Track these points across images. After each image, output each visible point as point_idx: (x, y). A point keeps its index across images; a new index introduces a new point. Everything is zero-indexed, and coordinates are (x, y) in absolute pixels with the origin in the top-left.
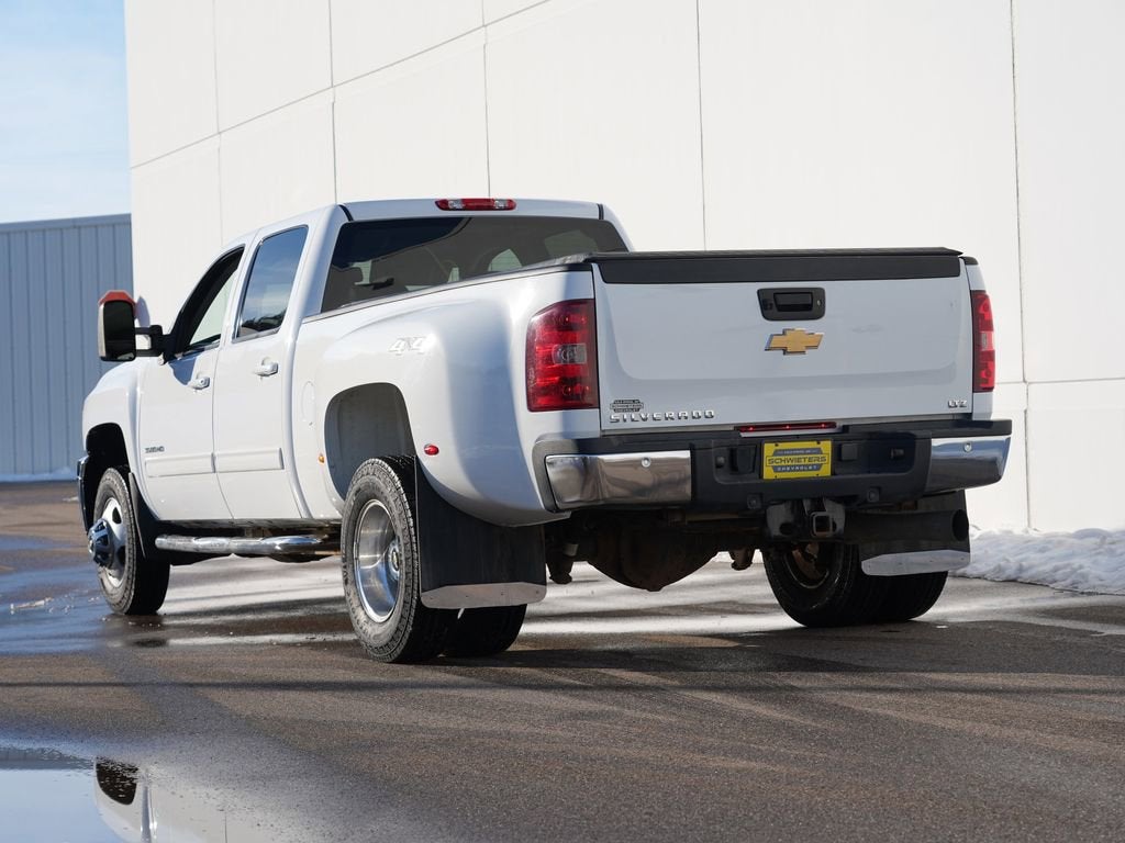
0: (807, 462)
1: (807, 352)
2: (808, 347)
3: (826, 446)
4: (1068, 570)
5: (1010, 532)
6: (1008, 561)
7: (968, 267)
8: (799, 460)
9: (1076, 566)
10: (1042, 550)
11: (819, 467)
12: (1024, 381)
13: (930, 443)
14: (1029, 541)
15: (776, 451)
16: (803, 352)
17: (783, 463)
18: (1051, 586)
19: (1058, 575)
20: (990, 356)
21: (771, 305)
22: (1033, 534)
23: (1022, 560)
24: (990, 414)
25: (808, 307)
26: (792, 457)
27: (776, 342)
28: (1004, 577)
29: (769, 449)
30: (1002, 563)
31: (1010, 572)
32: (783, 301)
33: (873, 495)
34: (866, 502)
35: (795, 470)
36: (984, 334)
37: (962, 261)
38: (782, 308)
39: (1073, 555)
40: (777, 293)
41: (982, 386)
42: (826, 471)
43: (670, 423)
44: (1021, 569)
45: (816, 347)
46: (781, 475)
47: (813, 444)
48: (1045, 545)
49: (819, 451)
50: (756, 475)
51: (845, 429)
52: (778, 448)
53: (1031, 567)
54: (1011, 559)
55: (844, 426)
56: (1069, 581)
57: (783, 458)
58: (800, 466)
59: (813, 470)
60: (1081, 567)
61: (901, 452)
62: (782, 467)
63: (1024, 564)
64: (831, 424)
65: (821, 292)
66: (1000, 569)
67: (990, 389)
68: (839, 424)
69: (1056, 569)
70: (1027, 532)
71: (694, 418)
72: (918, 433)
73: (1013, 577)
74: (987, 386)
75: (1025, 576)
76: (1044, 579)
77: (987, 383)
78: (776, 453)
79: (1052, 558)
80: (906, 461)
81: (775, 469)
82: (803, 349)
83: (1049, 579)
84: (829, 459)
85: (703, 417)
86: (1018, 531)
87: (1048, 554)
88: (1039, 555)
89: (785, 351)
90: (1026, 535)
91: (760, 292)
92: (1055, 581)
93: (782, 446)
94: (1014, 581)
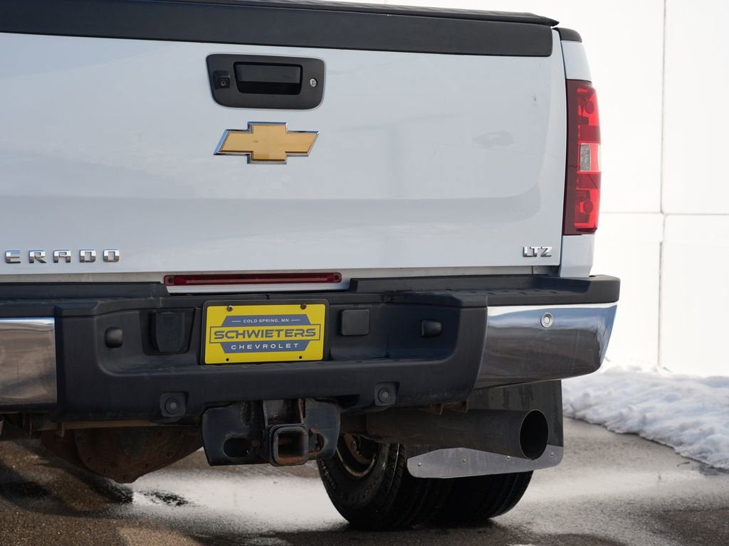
0: (283, 337)
1: (290, 160)
2: (290, 153)
3: (317, 313)
4: (696, 431)
5: (638, 369)
6: (631, 409)
7: (564, 43)
8: (268, 333)
9: (706, 427)
10: (670, 399)
11: (303, 345)
12: (662, 212)
13: (485, 313)
14: (656, 385)
15: (228, 318)
16: (282, 161)
17: (240, 339)
18: (677, 449)
19: (685, 436)
20: (593, 180)
21: (228, 81)
22: (664, 374)
23: (646, 410)
24: (589, 268)
25: (294, 89)
26: (256, 329)
27: (235, 142)
28: (624, 429)
29: (215, 316)
30: (624, 411)
31: (632, 424)
32: (249, 75)
33: (385, 395)
34: (373, 405)
35: (261, 350)
36: (584, 148)
37: (555, 34)
38: (246, 87)
39: (702, 410)
40: (240, 62)
41: (578, 225)
42: (315, 351)
43: (37, 269)
44: (644, 421)
45: (304, 153)
46: (236, 358)
47: (295, 309)
48: (673, 392)
49: (304, 320)
50: (191, 356)
51: (354, 283)
52: (230, 314)
53: (655, 420)
54: (634, 407)
55: (352, 280)
56: (696, 447)
57: (241, 329)
58: (269, 343)
59: (293, 349)
60: (712, 432)
61: (438, 326)
62: (238, 344)
63: (649, 415)
64: (332, 276)
65: (319, 66)
66: (622, 418)
67: (591, 230)
68: (346, 277)
69: (683, 428)
70: (655, 370)
71: (82, 260)
72: (466, 298)
73: (635, 429)
74: (584, 225)
75: (649, 431)
76: (669, 438)
77: (587, 221)
78: (228, 322)
79: (679, 411)
80: (442, 342)
81: (227, 348)
82: (283, 156)
83: (675, 439)
84: (320, 332)
85: (99, 260)
86: (647, 369)
87: (674, 405)
88: (665, 406)
89: (251, 158)
90: (654, 374)
91: (211, 60)
92: (681, 444)
93: (239, 310)
94: (635, 434)
